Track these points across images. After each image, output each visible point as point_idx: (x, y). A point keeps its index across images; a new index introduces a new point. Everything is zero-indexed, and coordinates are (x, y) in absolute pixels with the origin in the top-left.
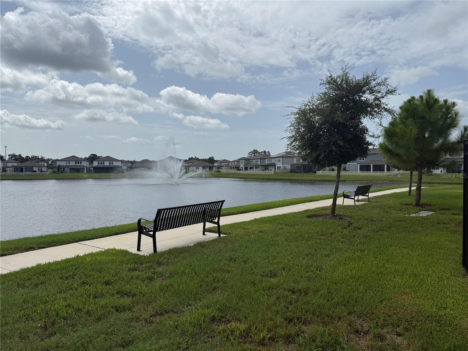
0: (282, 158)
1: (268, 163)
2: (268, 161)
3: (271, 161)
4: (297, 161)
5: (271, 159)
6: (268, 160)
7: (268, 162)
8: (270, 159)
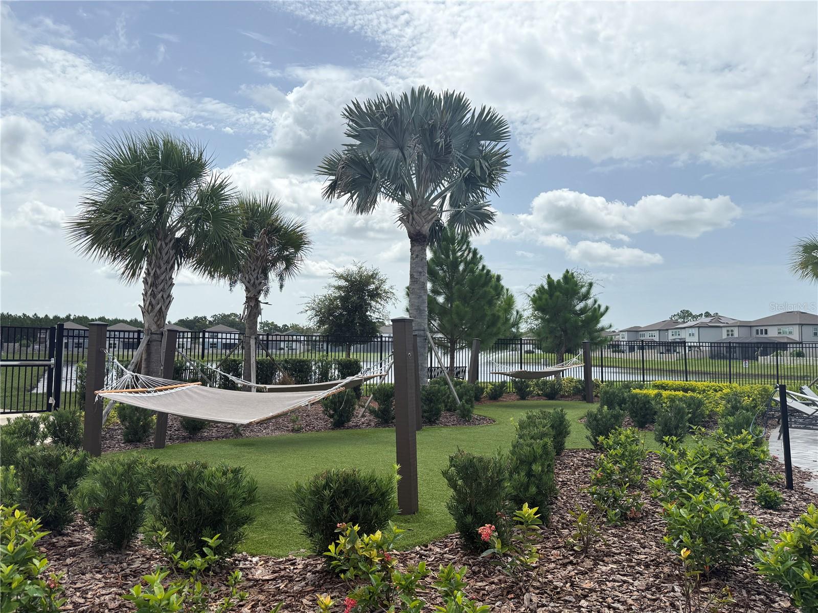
0: (697, 329)
1: (674, 339)
2: (673, 335)
3: (679, 335)
4: (728, 335)
5: (680, 330)
6: (673, 332)
7: (674, 337)
8: (677, 330)
